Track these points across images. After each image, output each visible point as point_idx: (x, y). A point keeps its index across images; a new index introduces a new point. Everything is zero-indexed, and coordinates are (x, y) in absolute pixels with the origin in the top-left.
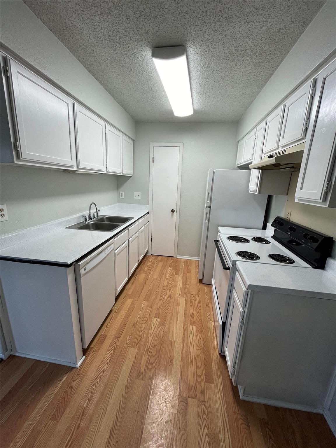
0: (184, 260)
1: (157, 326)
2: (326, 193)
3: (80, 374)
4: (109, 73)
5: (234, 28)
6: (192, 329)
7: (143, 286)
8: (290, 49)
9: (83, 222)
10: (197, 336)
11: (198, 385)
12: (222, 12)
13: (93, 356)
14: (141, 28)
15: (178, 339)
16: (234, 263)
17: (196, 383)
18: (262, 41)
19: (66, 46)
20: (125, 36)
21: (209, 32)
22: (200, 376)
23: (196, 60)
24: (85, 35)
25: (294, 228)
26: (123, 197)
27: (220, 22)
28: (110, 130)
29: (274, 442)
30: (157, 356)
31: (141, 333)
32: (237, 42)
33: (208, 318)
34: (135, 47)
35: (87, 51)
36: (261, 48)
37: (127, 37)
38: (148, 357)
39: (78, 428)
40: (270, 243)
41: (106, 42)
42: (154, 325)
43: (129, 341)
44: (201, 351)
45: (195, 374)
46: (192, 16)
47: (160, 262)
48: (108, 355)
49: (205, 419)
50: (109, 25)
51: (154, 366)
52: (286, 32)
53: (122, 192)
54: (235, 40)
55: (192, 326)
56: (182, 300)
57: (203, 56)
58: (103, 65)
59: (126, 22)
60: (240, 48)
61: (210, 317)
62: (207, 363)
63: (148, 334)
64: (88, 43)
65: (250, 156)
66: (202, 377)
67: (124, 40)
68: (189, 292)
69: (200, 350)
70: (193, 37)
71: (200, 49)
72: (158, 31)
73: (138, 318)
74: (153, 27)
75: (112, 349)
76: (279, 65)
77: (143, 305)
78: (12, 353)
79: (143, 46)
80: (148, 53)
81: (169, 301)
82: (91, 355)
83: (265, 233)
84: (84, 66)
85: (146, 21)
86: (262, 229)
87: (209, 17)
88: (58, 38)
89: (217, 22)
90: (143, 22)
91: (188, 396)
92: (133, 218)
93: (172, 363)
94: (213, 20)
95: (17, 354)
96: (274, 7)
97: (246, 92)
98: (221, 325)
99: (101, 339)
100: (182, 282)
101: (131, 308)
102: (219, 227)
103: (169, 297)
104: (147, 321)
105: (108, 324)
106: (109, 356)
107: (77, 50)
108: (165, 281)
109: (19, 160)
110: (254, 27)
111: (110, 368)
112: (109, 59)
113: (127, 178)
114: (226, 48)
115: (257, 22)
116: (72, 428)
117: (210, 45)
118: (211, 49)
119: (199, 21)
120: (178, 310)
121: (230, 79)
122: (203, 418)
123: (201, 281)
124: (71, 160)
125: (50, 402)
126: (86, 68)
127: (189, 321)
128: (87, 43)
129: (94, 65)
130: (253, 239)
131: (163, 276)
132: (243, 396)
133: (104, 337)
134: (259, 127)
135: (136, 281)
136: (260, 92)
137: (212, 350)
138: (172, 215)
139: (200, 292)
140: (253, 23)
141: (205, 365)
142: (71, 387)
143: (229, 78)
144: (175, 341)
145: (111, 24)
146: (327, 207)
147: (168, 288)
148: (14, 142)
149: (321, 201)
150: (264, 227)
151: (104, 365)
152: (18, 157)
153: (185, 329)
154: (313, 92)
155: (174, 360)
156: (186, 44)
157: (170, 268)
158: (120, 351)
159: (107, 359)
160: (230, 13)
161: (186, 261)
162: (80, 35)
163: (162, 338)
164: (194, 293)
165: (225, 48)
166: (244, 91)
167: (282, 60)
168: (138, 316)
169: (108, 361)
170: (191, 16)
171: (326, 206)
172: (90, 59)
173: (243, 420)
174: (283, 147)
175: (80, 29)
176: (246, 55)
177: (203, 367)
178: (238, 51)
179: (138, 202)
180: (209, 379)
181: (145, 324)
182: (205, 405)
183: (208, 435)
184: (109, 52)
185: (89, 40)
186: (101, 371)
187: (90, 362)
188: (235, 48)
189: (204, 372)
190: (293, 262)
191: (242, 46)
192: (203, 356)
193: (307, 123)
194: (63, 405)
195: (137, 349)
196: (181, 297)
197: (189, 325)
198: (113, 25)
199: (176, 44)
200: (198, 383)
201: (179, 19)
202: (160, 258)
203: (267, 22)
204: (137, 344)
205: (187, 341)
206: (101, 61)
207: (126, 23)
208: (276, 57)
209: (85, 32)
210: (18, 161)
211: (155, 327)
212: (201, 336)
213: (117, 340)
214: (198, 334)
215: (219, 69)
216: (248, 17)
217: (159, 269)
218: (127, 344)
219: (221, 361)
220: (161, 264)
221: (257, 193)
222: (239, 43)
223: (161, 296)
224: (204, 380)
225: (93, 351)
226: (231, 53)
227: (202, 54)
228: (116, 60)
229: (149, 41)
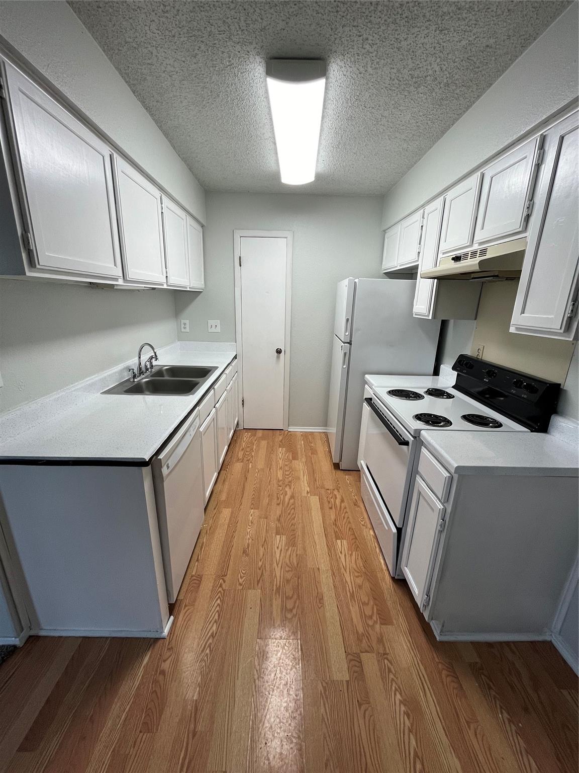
0: (301, 433)
1: (283, 548)
2: (570, 320)
3: (172, 648)
4: (173, 99)
5: (416, 37)
6: (342, 545)
7: (244, 483)
8: (495, 81)
9: (128, 380)
10: (351, 555)
11: (371, 632)
12: (404, 8)
13: (187, 614)
14: (254, 19)
15: (322, 565)
16: (417, 435)
17: (367, 628)
18: (455, 64)
19: (96, 39)
20: (221, 33)
21: (372, 40)
22: (371, 617)
23: (340, 86)
24: (140, 22)
25: (494, 373)
26: (188, 330)
27: (396, 25)
28: (169, 207)
29: (496, 693)
30: (295, 597)
31: (260, 564)
32: (415, 61)
33: (362, 525)
34: (235, 54)
35: (139, 53)
36: (451, 75)
37: (224, 34)
38: (282, 601)
39: (194, 736)
40: (454, 397)
41: (182, 39)
42: (278, 548)
43: (244, 579)
44: (363, 577)
45: (363, 615)
46: (351, 10)
47: (262, 440)
48: (214, 608)
49: (393, 680)
50: (194, 7)
51: (295, 613)
52: (495, 52)
53: (185, 321)
54: (412, 58)
55: (340, 541)
56: (314, 501)
57: (353, 81)
58: (166, 83)
59: (228, 6)
60: (416, 73)
61: (364, 522)
62: (377, 596)
63: (272, 564)
64: (145, 38)
65: (415, 256)
66: (374, 618)
67: (217, 39)
68: (323, 487)
69: (361, 576)
70: (343, 45)
71: (351, 67)
72: (284, 30)
73: (249, 539)
74: (277, 20)
75: (218, 597)
76: (471, 105)
77: (251, 515)
78: (32, 633)
79: (251, 53)
80: (257, 68)
81: (293, 504)
82: (183, 612)
83: (438, 380)
84: (127, 82)
85: (267, 8)
86: (433, 375)
87: (379, 14)
88: (84, 24)
89: (391, 25)
90: (260, 9)
91: (360, 650)
92: (217, 368)
93: (323, 604)
94: (385, 21)
95: (42, 633)
96: (488, 9)
97: (409, 146)
98: (394, 533)
99: (193, 583)
100: (306, 470)
101: (233, 523)
102: (366, 376)
103: (292, 497)
104: (264, 542)
105: (199, 556)
106: (217, 610)
107: (119, 50)
108: (278, 472)
109: (33, 269)
110: (448, 39)
111: (222, 628)
112: (179, 71)
113: (193, 295)
114: (395, 71)
115: (455, 31)
116: (183, 738)
117: (370, 63)
118: (370, 69)
119: (361, 19)
120: (311, 517)
121: (389, 124)
122: (390, 679)
123: (337, 466)
124: (115, 266)
125: (130, 704)
126: (129, 85)
127: (333, 534)
128: (142, 37)
129: (146, 81)
130: (426, 392)
131: (274, 463)
132: (441, 635)
133: (197, 579)
134: (429, 208)
135: (229, 477)
136: (430, 148)
137: (379, 575)
138: (278, 358)
139: (339, 484)
140: (448, 32)
141: (375, 599)
142: (163, 673)
143: (388, 121)
144: (318, 569)
145: (198, 7)
146: (571, 339)
147: (286, 483)
148: (22, 234)
149: (562, 331)
150: (436, 372)
151: (210, 625)
152: (32, 263)
153: (330, 547)
154: (539, 156)
155: (325, 598)
156: (329, 56)
157: (281, 449)
158: (232, 598)
159: (213, 614)
160: (416, 12)
161: (305, 435)
162: (131, 21)
163: (297, 565)
164: (331, 488)
165: (392, 70)
166: (405, 146)
167: (479, 97)
168: (248, 536)
169: (216, 617)
170: (348, 8)
171: (569, 337)
172: (142, 69)
173: (446, 670)
174: (481, 244)
175: (133, 10)
176: (424, 84)
177: (372, 603)
178: (412, 78)
179: (214, 338)
180: (385, 620)
181: (262, 547)
182: (388, 660)
183: (402, 703)
184: (183, 59)
185: (146, 33)
186: (208, 636)
187: (185, 624)
188: (409, 71)
189: (375, 611)
190: (500, 425)
191: (421, 69)
192: (367, 585)
193: (530, 207)
194: (157, 704)
195: (260, 591)
196: (311, 495)
197: (334, 540)
198: (202, 9)
199: (312, 56)
200: (370, 628)
201: (326, 11)
202: (260, 433)
203: (470, 33)
204: (258, 582)
205: (338, 565)
206: (163, 75)
207: (229, 8)
208: (470, 91)
209: (143, 16)
210: (31, 272)
211: (281, 550)
212: (358, 555)
213: (221, 580)
214: (352, 552)
215: (375, 105)
216: (443, 22)
217: (262, 453)
218: (240, 584)
219: (396, 589)
220: (264, 443)
221: (430, 318)
222: (418, 64)
223: (278, 499)
224: (379, 622)
225: (186, 606)
226: (401, 79)
227: (352, 77)
228: (194, 75)
229: (263, 46)
